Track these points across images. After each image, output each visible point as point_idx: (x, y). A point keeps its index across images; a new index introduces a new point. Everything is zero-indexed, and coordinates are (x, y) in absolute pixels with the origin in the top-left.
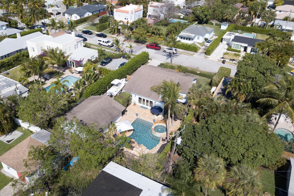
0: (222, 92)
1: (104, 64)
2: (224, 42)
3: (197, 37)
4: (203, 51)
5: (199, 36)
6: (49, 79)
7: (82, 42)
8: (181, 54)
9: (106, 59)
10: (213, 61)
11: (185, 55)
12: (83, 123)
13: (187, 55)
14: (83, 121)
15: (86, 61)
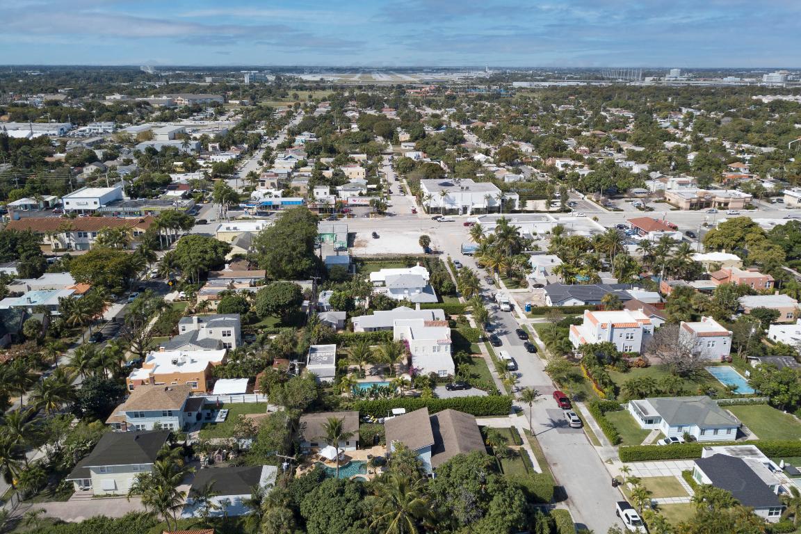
1: (449, 389)
3: (663, 421)
6: (374, 375)
7: (449, 346)
8: (584, 433)
9: (457, 383)
10: (608, 471)
11: (586, 438)
12: (305, 425)
13: (589, 440)
14: (307, 424)
15: (428, 374)
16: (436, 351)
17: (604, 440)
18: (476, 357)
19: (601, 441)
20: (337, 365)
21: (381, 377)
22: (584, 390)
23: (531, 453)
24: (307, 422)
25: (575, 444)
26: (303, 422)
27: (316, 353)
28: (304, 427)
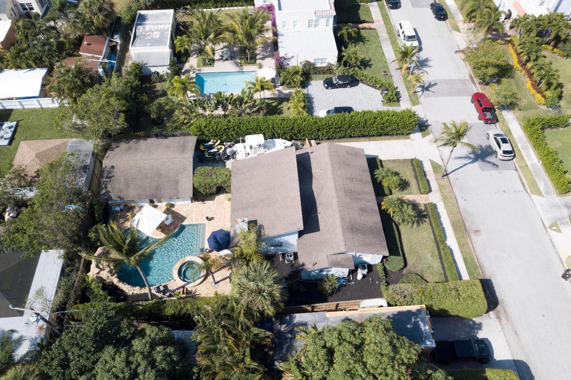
1: (327, 86)
6: (227, 59)
7: (332, 20)
8: (516, 170)
9: (340, 78)
10: (554, 247)
11: (519, 180)
12: (111, 172)
13: (523, 183)
14: (114, 170)
15: (301, 63)
16: (313, 26)
17: (546, 185)
18: (365, 28)
19: (541, 186)
20: (173, 46)
21: (237, 64)
22: (515, 89)
23: (442, 210)
24: (114, 165)
25: (504, 191)
26: (109, 167)
27: (145, 24)
28: (110, 175)
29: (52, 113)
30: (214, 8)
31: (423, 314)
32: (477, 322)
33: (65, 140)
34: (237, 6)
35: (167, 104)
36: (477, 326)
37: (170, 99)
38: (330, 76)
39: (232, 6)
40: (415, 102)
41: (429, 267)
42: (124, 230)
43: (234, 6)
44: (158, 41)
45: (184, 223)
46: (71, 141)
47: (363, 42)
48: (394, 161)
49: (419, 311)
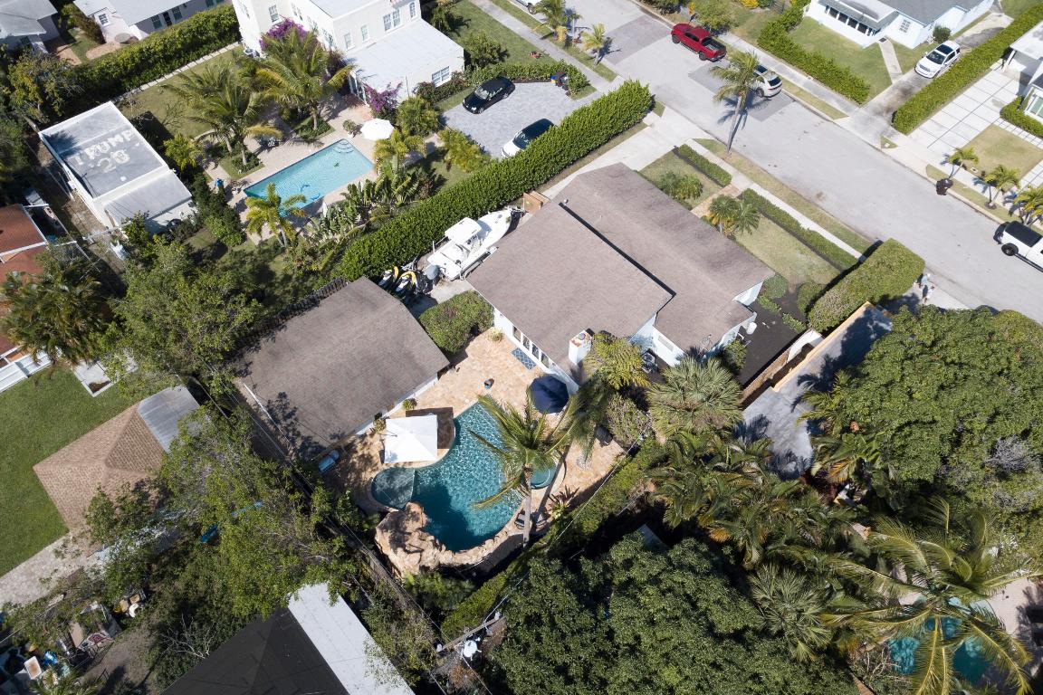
0: (819, 376)
1: (474, 109)
2: (1015, 67)
3: (900, 19)
4: (895, 100)
5: (908, 20)
7: (417, 3)
8: (795, 101)
9: (487, 87)
10: (904, 166)
11: (807, 111)
12: (286, 406)
13: (814, 112)
14: (289, 397)
15: (413, 92)
16: (392, 25)
17: (838, 101)
19: (835, 105)
23: (761, 191)
24: (282, 392)
25: (805, 132)
26: (274, 399)
27: (79, 149)
28: (288, 411)
29: (24, 395)
30: (169, 72)
31: (875, 313)
32: (910, 295)
33: (128, 412)
34: (207, 53)
35: (243, 263)
36: (913, 300)
37: (240, 252)
38: (466, 93)
39: (199, 56)
40: (610, 76)
41: (811, 268)
42: (370, 485)
43: (202, 56)
44: (135, 165)
45: (455, 416)
46: (140, 407)
47: (463, 24)
48: (655, 164)
49: (867, 312)
